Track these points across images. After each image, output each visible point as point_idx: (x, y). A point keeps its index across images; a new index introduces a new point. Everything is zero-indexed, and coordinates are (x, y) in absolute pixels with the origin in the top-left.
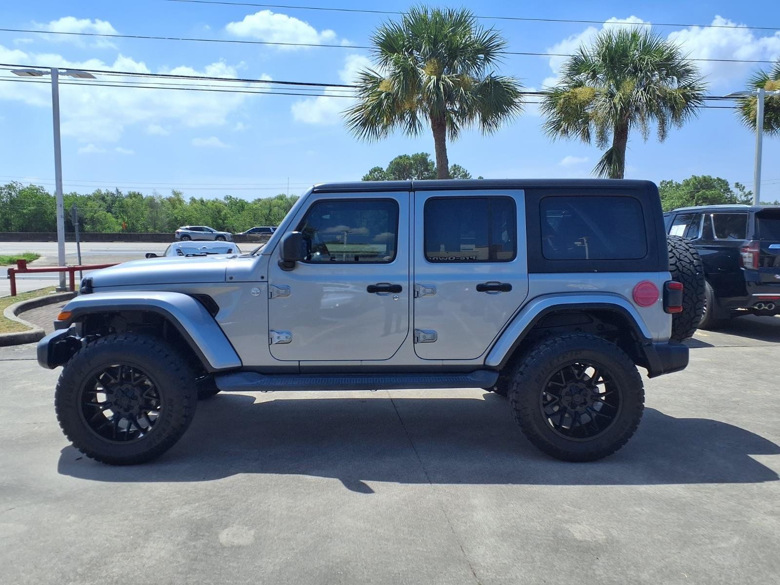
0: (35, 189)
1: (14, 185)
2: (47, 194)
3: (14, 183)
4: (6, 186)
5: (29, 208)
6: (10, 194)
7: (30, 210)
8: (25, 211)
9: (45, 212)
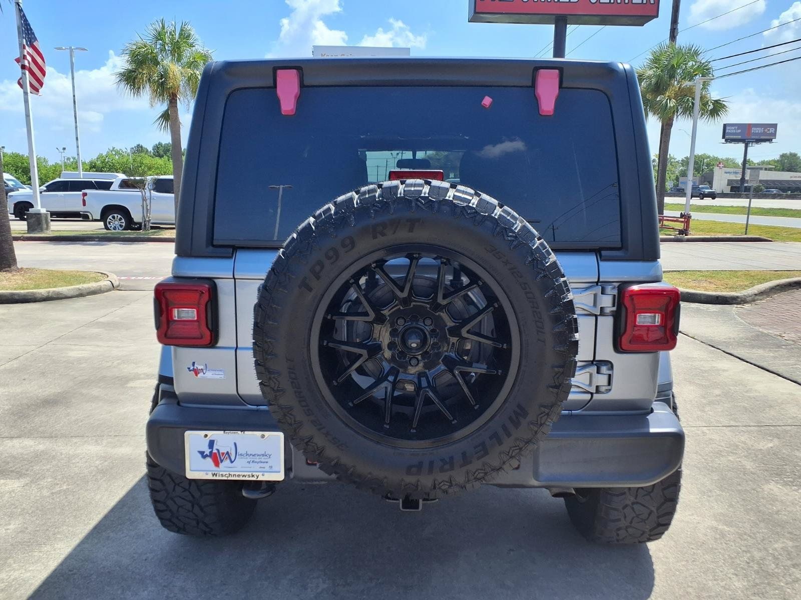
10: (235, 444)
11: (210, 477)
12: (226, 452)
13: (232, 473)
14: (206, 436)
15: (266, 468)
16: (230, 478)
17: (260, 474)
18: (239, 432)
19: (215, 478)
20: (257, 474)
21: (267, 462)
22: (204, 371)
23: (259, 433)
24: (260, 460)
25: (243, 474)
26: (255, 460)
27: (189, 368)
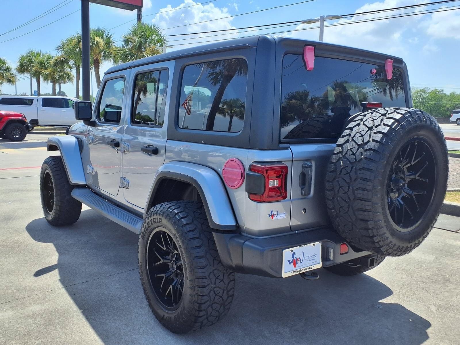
0: (437, 91)
1: (426, 89)
2: (445, 94)
3: (426, 88)
4: (420, 90)
5: (431, 103)
6: (422, 95)
7: (432, 104)
8: (429, 105)
9: (441, 105)
10: (303, 252)
11: (293, 274)
12: (299, 258)
13: (301, 269)
14: (292, 251)
15: (314, 263)
16: (301, 272)
17: (313, 266)
18: (305, 245)
19: (295, 274)
20: (311, 266)
21: (315, 259)
22: (277, 215)
23: (312, 244)
24: (312, 259)
25: (306, 268)
26: (310, 259)
27: (269, 215)
